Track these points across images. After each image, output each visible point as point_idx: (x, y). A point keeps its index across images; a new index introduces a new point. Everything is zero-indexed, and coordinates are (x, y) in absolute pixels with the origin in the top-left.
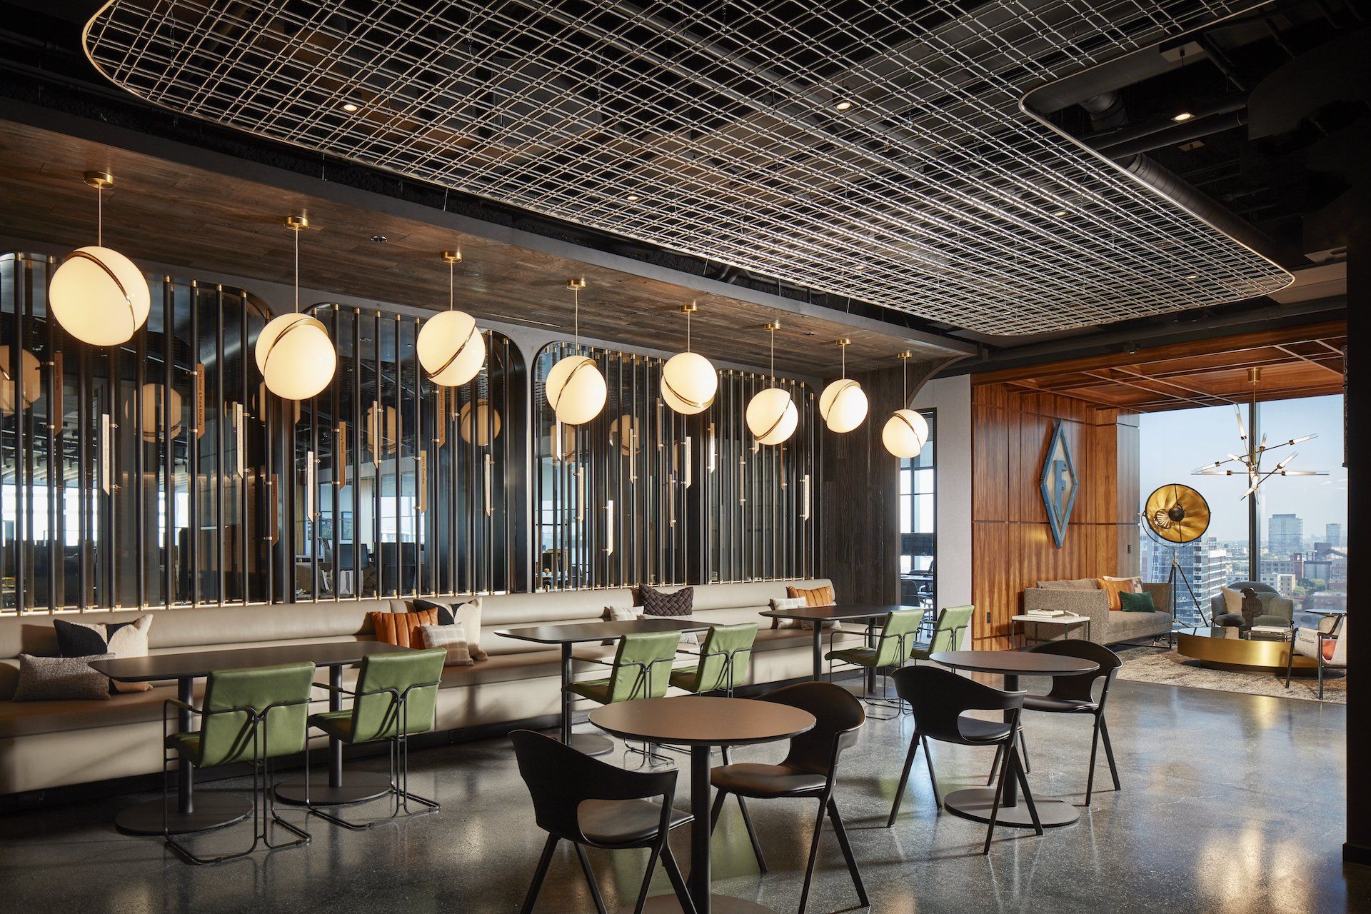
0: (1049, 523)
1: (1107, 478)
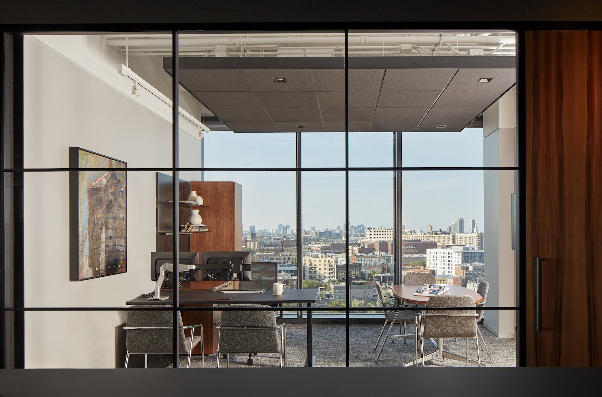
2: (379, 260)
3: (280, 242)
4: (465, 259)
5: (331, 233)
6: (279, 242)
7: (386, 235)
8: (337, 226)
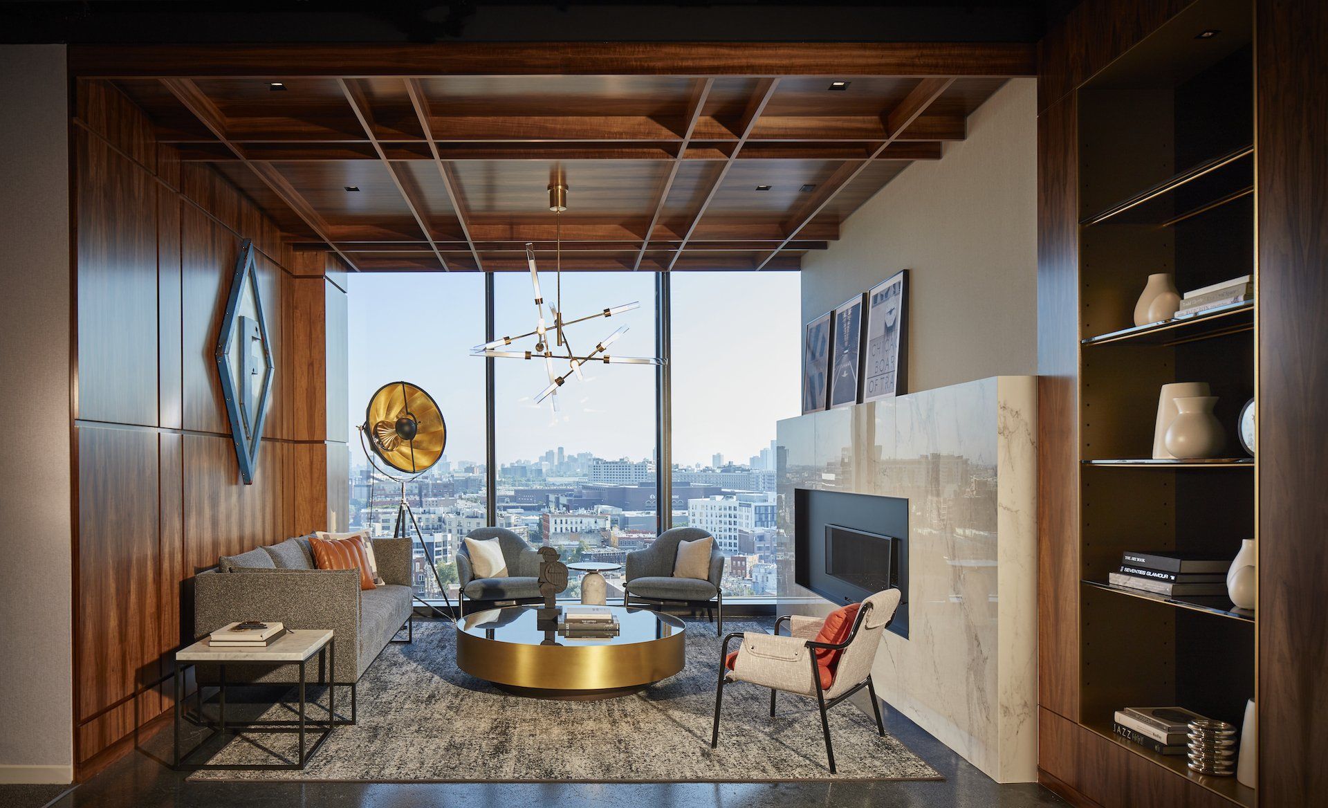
0: (231, 436)
1: (311, 365)
2: (596, 522)
3: (416, 487)
4: (760, 519)
5: (526, 470)
6: (414, 488)
7: (628, 474)
8: (539, 456)
